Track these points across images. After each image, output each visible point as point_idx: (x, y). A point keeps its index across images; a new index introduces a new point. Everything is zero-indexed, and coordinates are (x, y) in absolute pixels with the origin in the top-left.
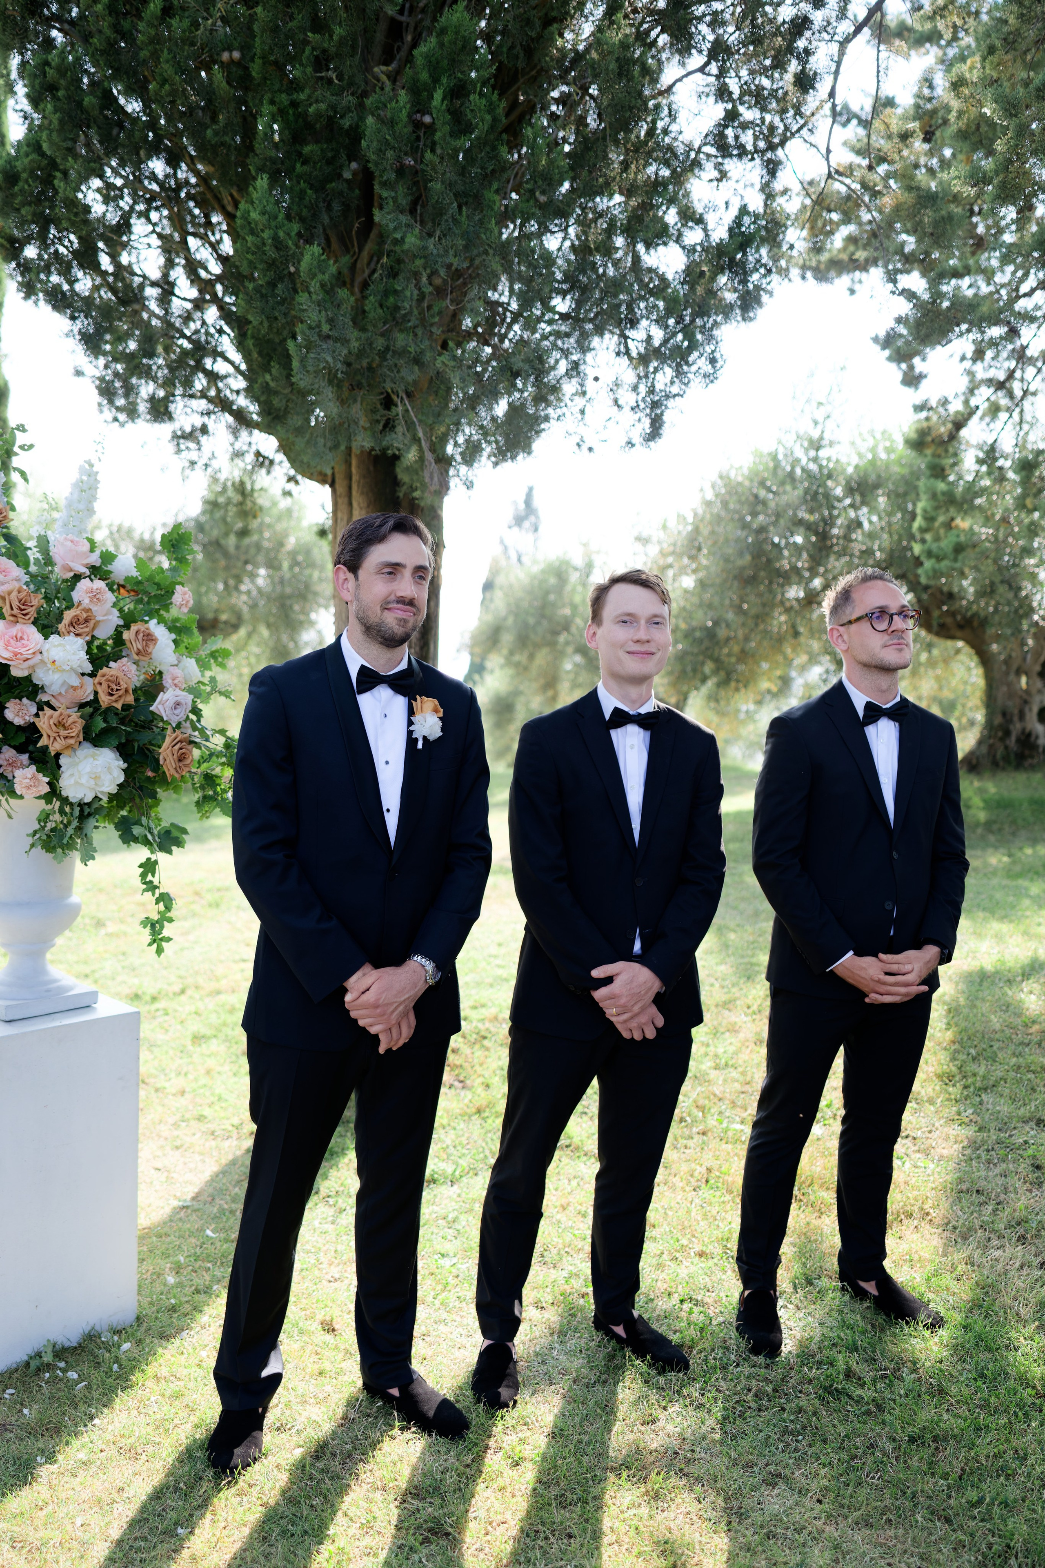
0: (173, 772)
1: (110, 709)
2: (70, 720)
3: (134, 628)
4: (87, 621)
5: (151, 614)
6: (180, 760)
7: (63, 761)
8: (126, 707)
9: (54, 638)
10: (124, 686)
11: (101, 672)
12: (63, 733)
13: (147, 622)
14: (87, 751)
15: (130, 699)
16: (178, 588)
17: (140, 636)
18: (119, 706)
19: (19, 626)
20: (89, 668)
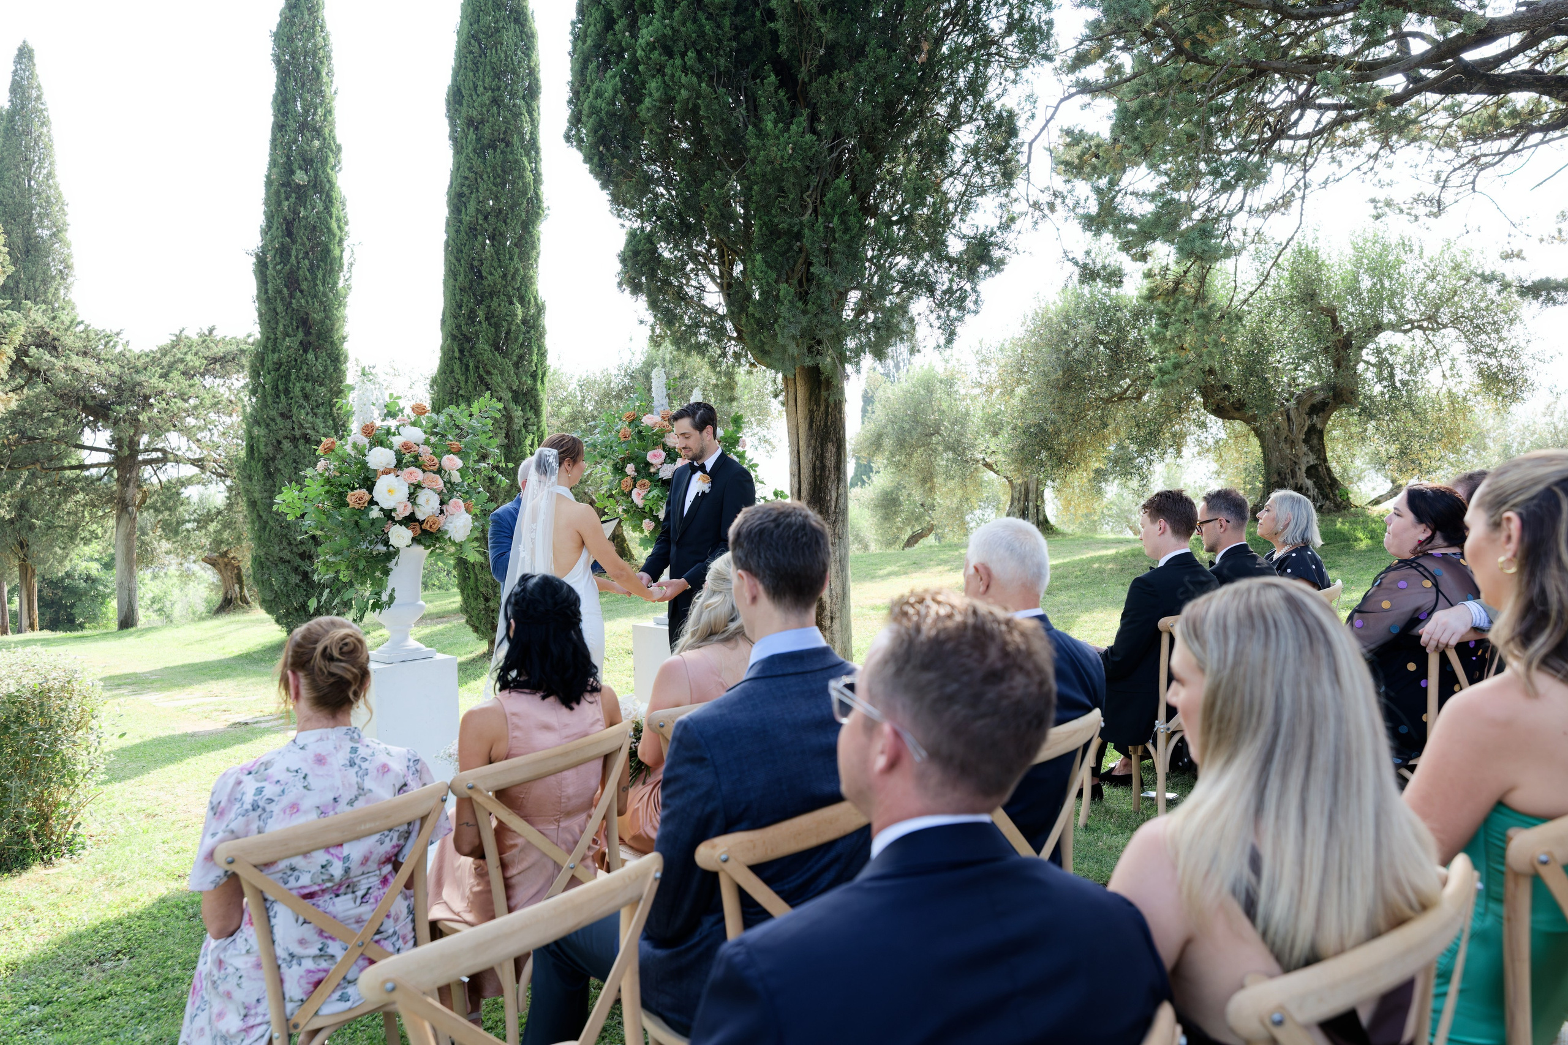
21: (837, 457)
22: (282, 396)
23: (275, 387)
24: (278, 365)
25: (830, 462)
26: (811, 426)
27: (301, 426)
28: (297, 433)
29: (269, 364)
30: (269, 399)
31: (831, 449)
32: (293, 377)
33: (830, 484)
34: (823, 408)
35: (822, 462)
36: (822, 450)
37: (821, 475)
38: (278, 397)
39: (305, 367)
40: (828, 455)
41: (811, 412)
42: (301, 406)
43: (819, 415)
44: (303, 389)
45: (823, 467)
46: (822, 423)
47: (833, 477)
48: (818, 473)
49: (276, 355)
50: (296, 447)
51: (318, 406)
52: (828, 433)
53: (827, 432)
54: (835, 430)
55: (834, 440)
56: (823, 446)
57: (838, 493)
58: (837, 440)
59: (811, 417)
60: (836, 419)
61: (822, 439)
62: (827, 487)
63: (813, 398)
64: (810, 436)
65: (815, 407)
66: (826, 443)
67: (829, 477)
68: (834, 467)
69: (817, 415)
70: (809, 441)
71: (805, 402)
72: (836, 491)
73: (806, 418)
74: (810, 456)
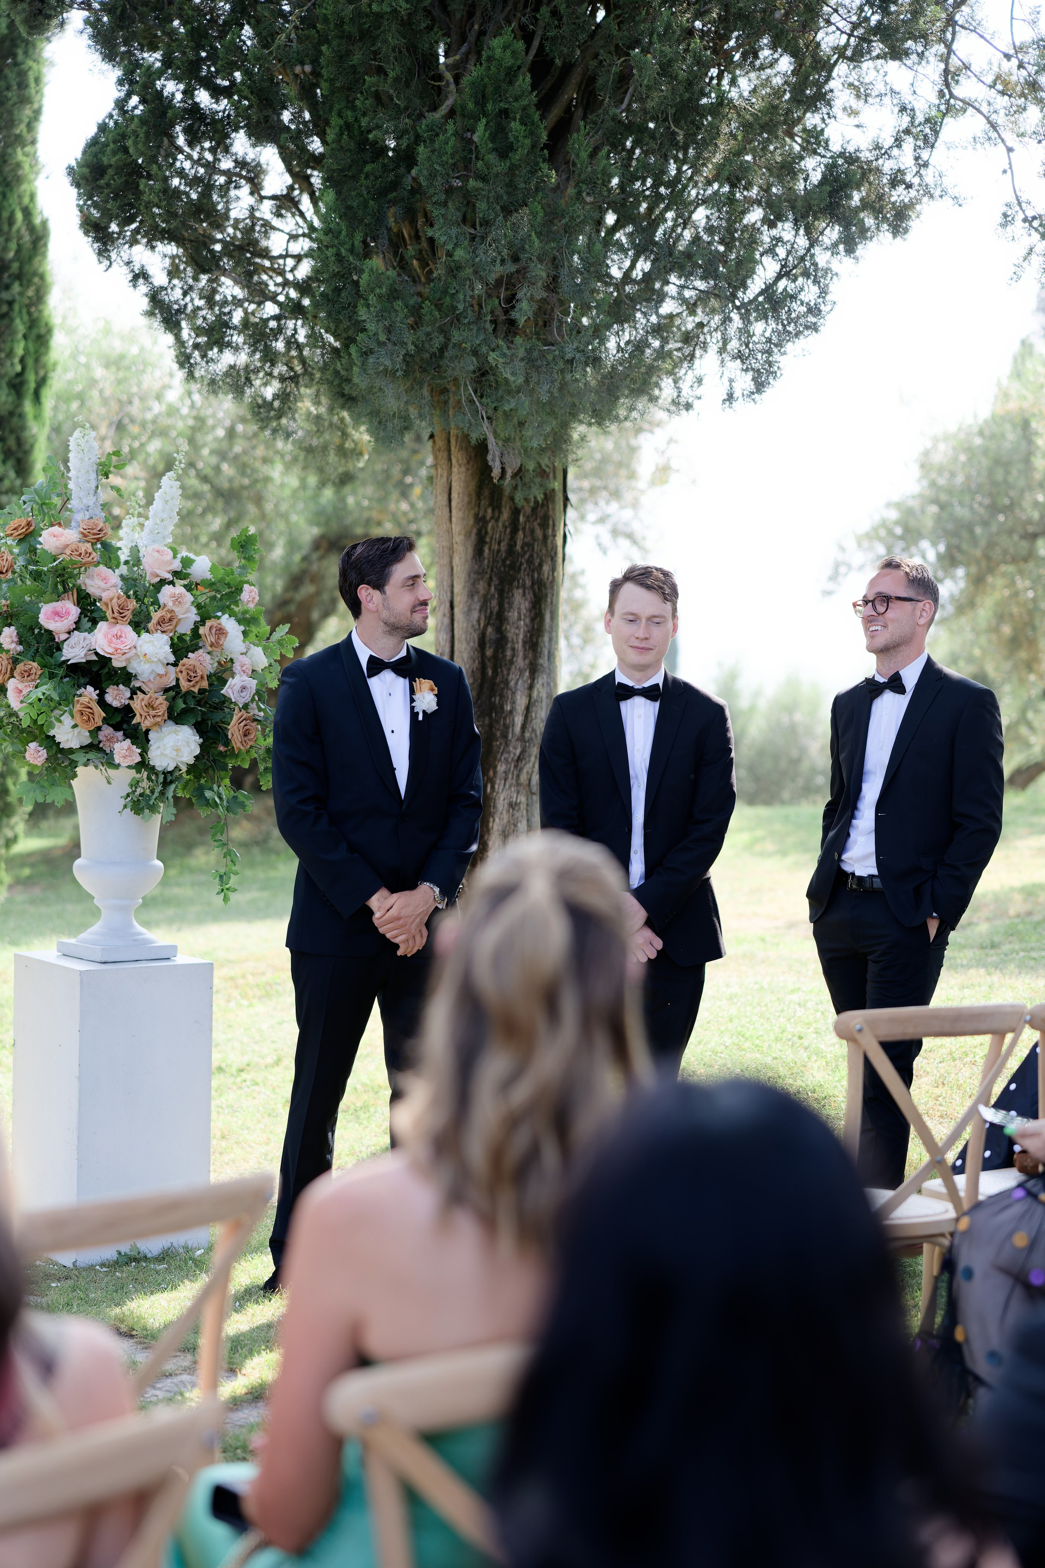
0: (239, 745)
1: (189, 693)
2: (158, 702)
3: (208, 623)
4: (170, 620)
5: (224, 609)
6: (245, 735)
7: (151, 736)
8: (202, 691)
9: (145, 635)
10: (200, 673)
11: (181, 662)
12: (152, 713)
13: (219, 618)
14: (171, 727)
15: (205, 684)
16: (246, 587)
17: (214, 631)
18: (196, 690)
19: (118, 627)
20: (172, 659)
21: (533, 620)
25: (518, 630)
26: (478, 552)
31: (520, 603)
33: (513, 677)
34: (506, 515)
35: (501, 630)
36: (501, 604)
37: (495, 656)
40: (513, 615)
41: (480, 522)
43: (497, 529)
45: (501, 641)
46: (504, 547)
47: (520, 661)
48: (489, 653)
52: (515, 567)
53: (512, 567)
54: (530, 562)
55: (528, 583)
56: (503, 596)
57: (530, 696)
58: (533, 584)
59: (479, 532)
60: (534, 539)
61: (502, 581)
62: (506, 683)
63: (486, 492)
64: (477, 573)
65: (489, 511)
66: (511, 590)
67: (511, 662)
68: (524, 643)
69: (493, 528)
70: (474, 584)
71: (466, 499)
72: (526, 692)
73: (468, 535)
74: (475, 615)
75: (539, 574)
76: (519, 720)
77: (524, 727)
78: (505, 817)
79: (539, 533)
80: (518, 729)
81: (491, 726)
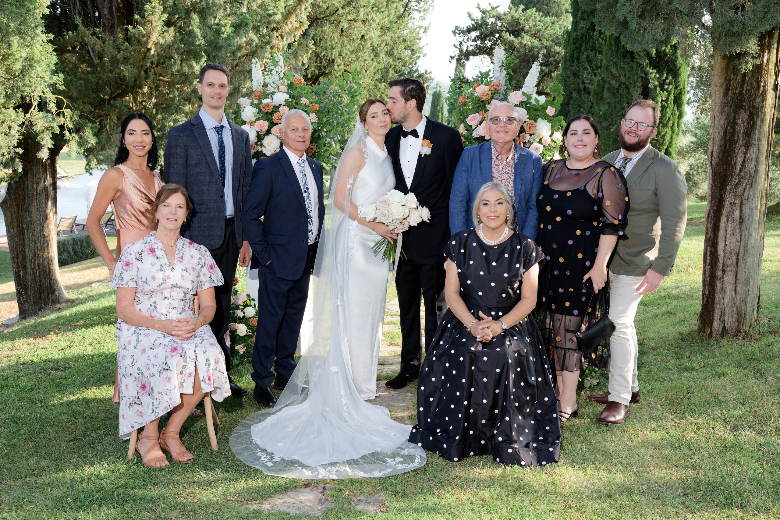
16: (549, 107)
21: (748, 124)
22: (576, 61)
23: (572, 56)
24: (576, 39)
25: (741, 128)
26: (726, 94)
27: (584, 83)
28: (581, 86)
29: (571, 41)
30: (568, 63)
31: (743, 116)
32: (583, 48)
33: (737, 148)
34: (739, 77)
35: (733, 128)
36: (735, 117)
37: (730, 139)
38: (573, 62)
39: (591, 41)
40: (739, 121)
41: (728, 81)
42: (585, 69)
43: (735, 84)
44: (588, 56)
45: (733, 133)
46: (738, 91)
47: (741, 142)
48: (728, 138)
49: (575, 34)
50: (580, 96)
51: (597, 68)
53: (741, 100)
54: (749, 98)
55: (747, 107)
56: (736, 113)
57: (745, 157)
58: (749, 107)
59: (727, 85)
60: (752, 87)
61: (736, 107)
62: (734, 151)
63: (731, 68)
64: (725, 103)
65: (732, 76)
66: (739, 111)
67: (737, 142)
68: (743, 133)
69: (733, 83)
70: (723, 108)
71: (720, 71)
72: (743, 155)
73: (721, 86)
74: (723, 121)
75: (753, 103)
76: (738, 167)
77: (741, 171)
78: (728, 209)
79: (755, 85)
80: (738, 171)
81: (726, 170)
